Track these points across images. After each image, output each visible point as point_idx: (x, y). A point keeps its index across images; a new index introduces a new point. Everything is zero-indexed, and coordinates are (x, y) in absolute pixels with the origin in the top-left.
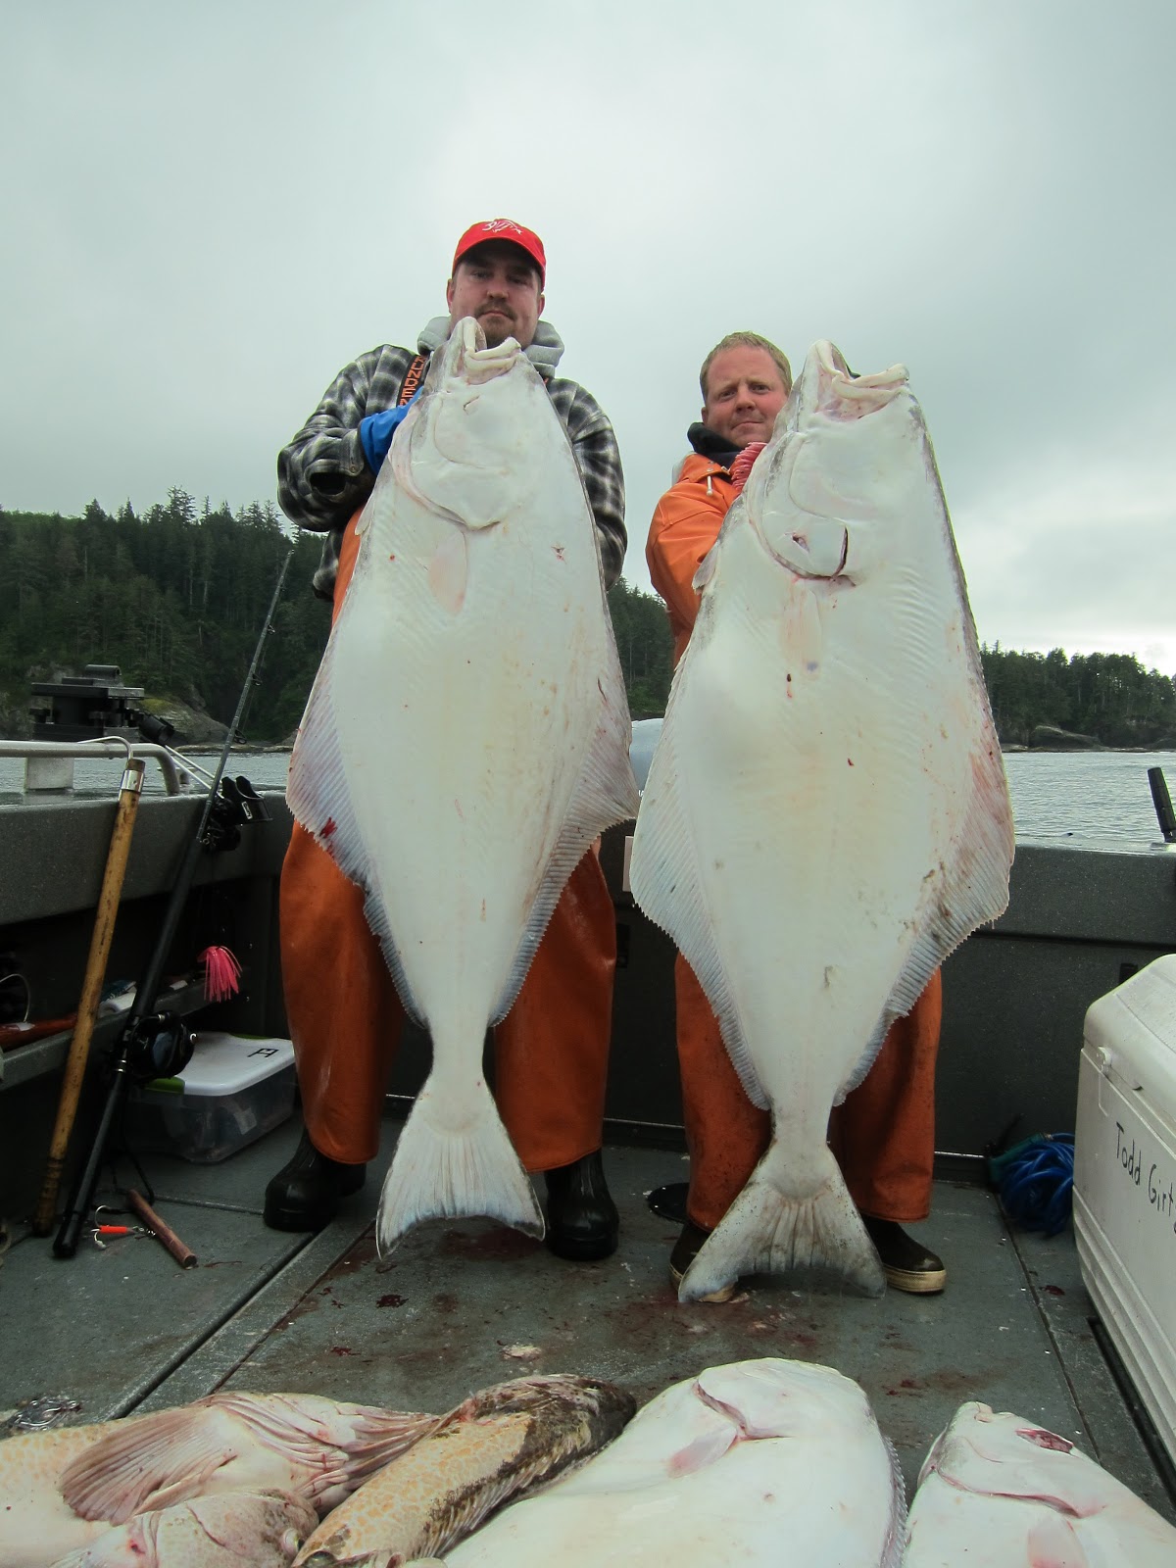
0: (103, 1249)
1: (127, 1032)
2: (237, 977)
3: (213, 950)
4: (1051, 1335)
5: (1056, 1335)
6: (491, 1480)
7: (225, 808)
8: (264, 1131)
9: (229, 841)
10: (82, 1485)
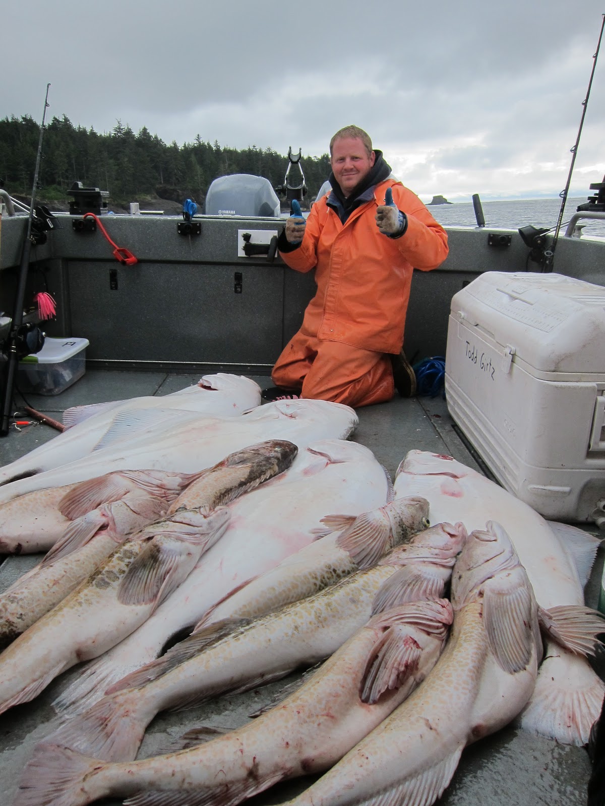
0: (20, 431)
1: (12, 333)
2: (54, 308)
3: (40, 294)
4: (437, 431)
5: (439, 431)
6: (236, 487)
7: (39, 222)
8: (76, 380)
9: (41, 240)
10: (68, 507)
